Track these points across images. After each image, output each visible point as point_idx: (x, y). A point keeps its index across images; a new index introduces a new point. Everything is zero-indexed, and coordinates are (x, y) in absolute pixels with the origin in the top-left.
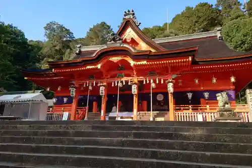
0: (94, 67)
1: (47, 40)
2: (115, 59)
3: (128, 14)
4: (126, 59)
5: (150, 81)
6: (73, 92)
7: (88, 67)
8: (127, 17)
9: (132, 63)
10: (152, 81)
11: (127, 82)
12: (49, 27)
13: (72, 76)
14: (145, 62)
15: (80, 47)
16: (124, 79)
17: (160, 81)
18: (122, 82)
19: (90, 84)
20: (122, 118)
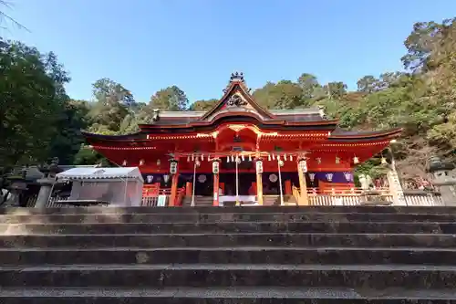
0: (207, 135)
1: (97, 100)
2: (237, 128)
3: (236, 77)
4: (251, 128)
5: (276, 157)
6: (174, 168)
7: (199, 135)
8: (235, 80)
9: (260, 134)
10: (278, 158)
11: (247, 158)
12: (100, 84)
13: (172, 146)
14: (275, 134)
15: (158, 112)
16: (243, 154)
17: (288, 157)
18: (240, 157)
19: (196, 159)
20: (242, 203)
